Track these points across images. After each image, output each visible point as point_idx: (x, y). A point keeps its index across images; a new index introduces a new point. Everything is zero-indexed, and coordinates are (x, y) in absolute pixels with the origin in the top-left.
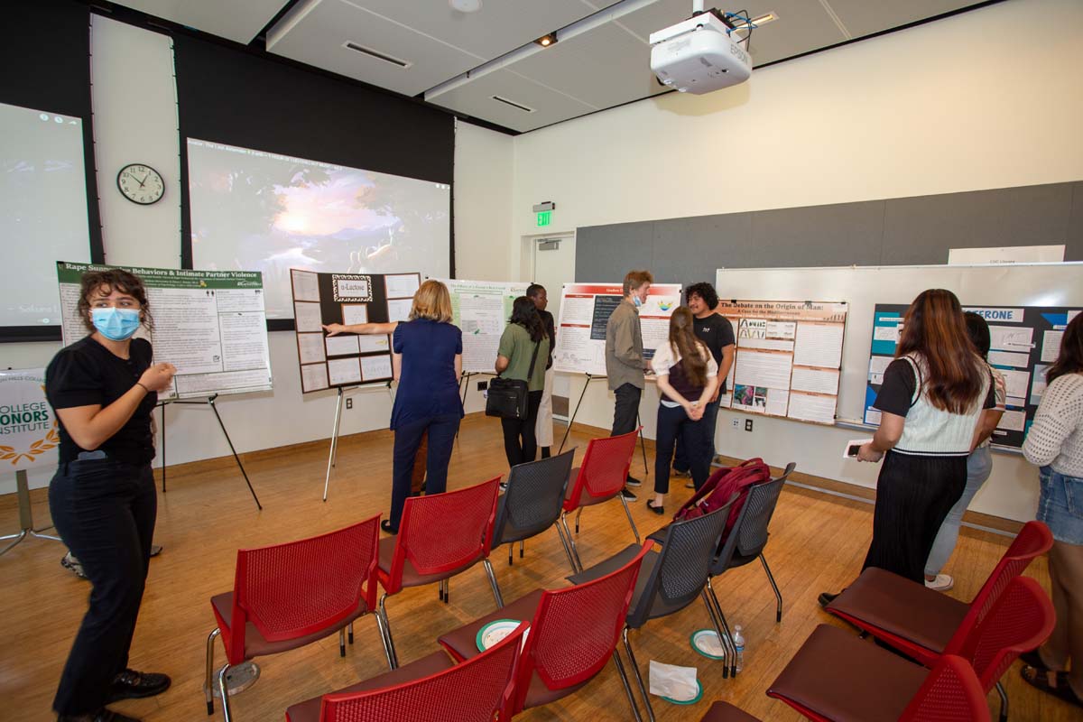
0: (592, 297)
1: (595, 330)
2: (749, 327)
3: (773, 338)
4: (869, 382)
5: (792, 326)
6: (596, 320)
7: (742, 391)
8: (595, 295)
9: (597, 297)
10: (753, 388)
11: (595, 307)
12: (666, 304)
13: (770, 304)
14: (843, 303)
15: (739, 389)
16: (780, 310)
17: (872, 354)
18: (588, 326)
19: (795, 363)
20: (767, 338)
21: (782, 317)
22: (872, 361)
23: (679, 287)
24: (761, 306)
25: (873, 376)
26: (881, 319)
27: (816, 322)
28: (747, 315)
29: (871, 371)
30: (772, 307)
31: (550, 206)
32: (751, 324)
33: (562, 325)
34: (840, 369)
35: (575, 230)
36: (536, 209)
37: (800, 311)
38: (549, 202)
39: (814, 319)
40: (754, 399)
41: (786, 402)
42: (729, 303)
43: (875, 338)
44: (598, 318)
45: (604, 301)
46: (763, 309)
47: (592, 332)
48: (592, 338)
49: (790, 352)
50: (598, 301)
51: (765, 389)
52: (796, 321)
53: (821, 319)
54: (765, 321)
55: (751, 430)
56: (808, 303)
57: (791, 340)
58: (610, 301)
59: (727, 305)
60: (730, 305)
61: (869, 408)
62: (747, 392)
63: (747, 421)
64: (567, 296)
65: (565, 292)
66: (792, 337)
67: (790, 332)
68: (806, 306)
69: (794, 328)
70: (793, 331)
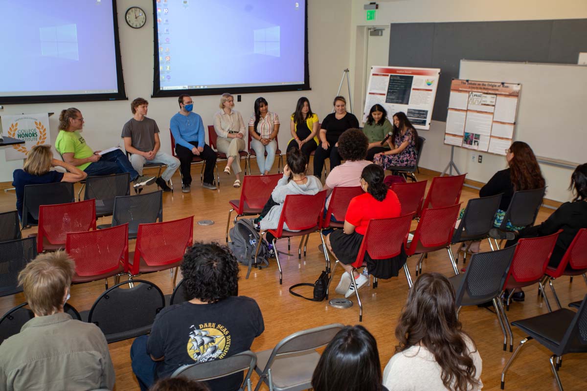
0: (388, 75)
1: (388, 97)
2: (474, 97)
3: (485, 105)
5: (494, 97)
6: (390, 90)
7: (468, 136)
8: (390, 74)
9: (391, 76)
10: (473, 134)
11: (390, 82)
12: (430, 81)
13: (485, 83)
14: (519, 84)
15: (467, 135)
16: (490, 87)
18: (384, 94)
19: (494, 120)
20: (482, 104)
21: (490, 92)
23: (438, 70)
24: (480, 85)
27: (506, 95)
28: (473, 90)
30: (485, 85)
31: (375, 6)
32: (475, 95)
33: (370, 93)
34: (515, 124)
35: (390, 25)
36: (366, 7)
37: (498, 88)
38: (374, 3)
39: (504, 93)
40: (473, 142)
41: (488, 143)
42: (465, 82)
44: (391, 89)
45: (395, 78)
46: (481, 86)
47: (387, 98)
48: (386, 102)
49: (492, 113)
50: (392, 78)
51: (479, 135)
52: (496, 94)
53: (507, 93)
54: (481, 94)
55: (481, 162)
56: (503, 84)
57: (494, 106)
58: (398, 78)
60: (465, 83)
62: (470, 137)
63: (480, 156)
64: (373, 75)
65: (373, 71)
66: (494, 104)
67: (493, 101)
68: (502, 86)
69: (495, 99)
70: (494, 100)
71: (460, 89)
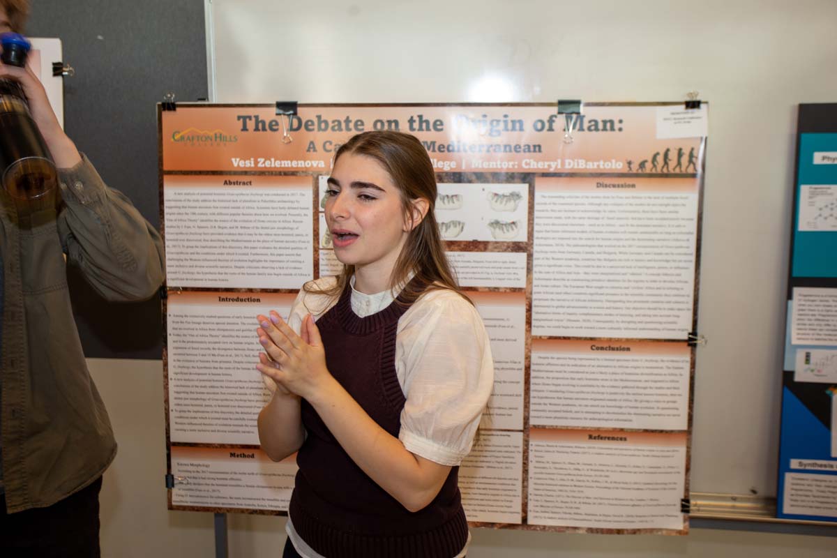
4: (788, 376)
5: (516, 196)
14: (693, 105)
17: (794, 281)
19: (536, 332)
22: (794, 305)
25: (801, 356)
26: (818, 158)
27: (601, 178)
29: (794, 337)
34: (691, 343)
37: (539, 137)
39: (592, 166)
41: (519, 475)
42: (269, 115)
43: (803, 226)
49: (515, 291)
52: (527, 178)
53: (619, 166)
56: (569, 107)
57: (517, 247)
59: (260, 126)
60: (273, 126)
61: (794, 463)
66: (522, 237)
67: (506, 218)
68: (560, 121)
69: (524, 203)
70: (521, 215)
71: (237, 163)
